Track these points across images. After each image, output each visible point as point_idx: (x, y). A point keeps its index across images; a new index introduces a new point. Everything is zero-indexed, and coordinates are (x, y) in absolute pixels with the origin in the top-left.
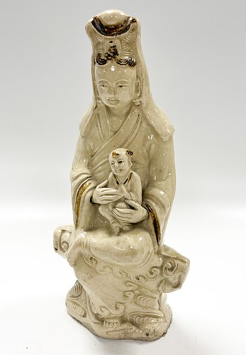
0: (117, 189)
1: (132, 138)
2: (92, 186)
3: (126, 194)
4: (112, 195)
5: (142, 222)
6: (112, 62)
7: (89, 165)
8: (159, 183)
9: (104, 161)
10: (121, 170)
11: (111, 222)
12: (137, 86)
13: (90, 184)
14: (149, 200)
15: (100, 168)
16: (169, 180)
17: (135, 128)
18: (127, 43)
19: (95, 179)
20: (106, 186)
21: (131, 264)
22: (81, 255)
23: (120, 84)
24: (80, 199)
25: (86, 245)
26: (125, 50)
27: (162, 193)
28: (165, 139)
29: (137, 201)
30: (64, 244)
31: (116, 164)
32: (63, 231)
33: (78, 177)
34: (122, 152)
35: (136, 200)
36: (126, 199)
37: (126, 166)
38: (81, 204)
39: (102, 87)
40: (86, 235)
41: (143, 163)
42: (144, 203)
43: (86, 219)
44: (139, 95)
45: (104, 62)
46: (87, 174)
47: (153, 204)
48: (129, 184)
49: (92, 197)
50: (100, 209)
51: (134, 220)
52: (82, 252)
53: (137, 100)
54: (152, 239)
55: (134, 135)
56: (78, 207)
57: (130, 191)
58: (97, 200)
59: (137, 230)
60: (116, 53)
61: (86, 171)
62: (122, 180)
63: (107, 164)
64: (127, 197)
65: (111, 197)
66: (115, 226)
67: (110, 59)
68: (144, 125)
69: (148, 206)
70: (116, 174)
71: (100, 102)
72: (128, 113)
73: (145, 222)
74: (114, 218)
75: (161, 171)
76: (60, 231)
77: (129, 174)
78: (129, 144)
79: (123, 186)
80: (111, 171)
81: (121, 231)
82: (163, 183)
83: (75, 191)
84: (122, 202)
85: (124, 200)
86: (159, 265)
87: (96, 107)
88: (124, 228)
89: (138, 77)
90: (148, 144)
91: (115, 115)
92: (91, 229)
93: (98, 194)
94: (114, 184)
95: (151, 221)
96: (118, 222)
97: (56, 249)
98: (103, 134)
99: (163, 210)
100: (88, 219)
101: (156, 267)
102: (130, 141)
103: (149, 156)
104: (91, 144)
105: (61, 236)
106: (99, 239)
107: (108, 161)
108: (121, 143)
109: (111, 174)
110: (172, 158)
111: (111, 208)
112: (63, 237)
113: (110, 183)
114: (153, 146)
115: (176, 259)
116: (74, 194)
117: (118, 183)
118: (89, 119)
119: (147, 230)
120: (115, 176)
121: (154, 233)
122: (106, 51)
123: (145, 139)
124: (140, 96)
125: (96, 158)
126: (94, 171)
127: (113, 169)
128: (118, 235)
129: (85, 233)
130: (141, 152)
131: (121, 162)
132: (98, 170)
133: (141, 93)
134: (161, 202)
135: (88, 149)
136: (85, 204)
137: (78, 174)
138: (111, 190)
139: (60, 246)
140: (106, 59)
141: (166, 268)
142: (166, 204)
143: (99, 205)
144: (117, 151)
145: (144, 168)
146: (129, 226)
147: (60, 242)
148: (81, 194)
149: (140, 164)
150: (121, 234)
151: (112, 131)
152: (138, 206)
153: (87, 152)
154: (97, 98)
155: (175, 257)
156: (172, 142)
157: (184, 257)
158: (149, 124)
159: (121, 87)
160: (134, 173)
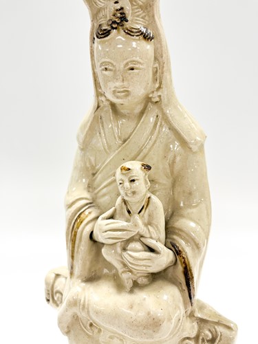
0: (128, 221)
1: (148, 147)
2: (93, 215)
3: (142, 229)
4: (120, 230)
5: (165, 270)
6: (119, 31)
7: (90, 187)
8: (189, 211)
9: (110, 180)
10: (134, 193)
11: (120, 271)
12: (155, 73)
13: (90, 213)
14: (175, 237)
15: (105, 190)
16: (203, 206)
17: (152, 133)
18: (141, 7)
19: (98, 207)
20: (112, 217)
21: (152, 340)
22: (76, 318)
23: (131, 66)
24: (75, 235)
25: (84, 306)
26: (138, 16)
27: (192, 224)
28: (195, 148)
29: (158, 240)
30: (58, 295)
31: (127, 184)
32: (58, 276)
33: (73, 203)
34: (136, 166)
35: (156, 238)
36: (142, 236)
37: (142, 186)
38: (77, 242)
39: (104, 72)
40: (84, 289)
41: (164, 182)
42: (169, 240)
43: (84, 264)
44: (157, 85)
45: (106, 33)
46: (86, 199)
47: (182, 244)
48: (145, 213)
49: (92, 232)
50: (103, 250)
51: (155, 269)
52: (79, 314)
53: (156, 94)
54: (183, 296)
55: (151, 143)
56: (73, 247)
57: (149, 224)
58: (99, 237)
59: (159, 283)
60: (124, 18)
61: (86, 195)
62: (135, 208)
63: (114, 185)
64: (143, 233)
65: (120, 233)
66: (126, 277)
67: (116, 28)
68: (165, 129)
69: (173, 245)
70: (126, 198)
71: (103, 99)
72: (142, 113)
73: (171, 270)
74: (125, 265)
75: (190, 194)
76: (53, 276)
77: (146, 199)
78: (145, 156)
79: (137, 217)
80: (119, 194)
81: (136, 285)
82: (194, 210)
83: (70, 223)
84: (136, 241)
85: (139, 238)
86: (193, 335)
87: (98, 107)
88: (139, 281)
89: (156, 59)
90: (170, 156)
91: (123, 116)
92: (92, 278)
93: (100, 229)
94: (122, 214)
95: (180, 268)
96: (131, 271)
97: (48, 300)
98: (107, 143)
99: (197, 251)
100: (88, 263)
101: (188, 338)
102: (145, 151)
103: (172, 172)
104: (92, 159)
105: (54, 282)
106: (102, 297)
107: (115, 181)
108: (133, 155)
109: (119, 200)
110: (204, 176)
111: (119, 250)
112: (56, 284)
113: (117, 212)
114: (178, 159)
115: (218, 323)
116: (68, 228)
117: (129, 212)
118: (89, 124)
119: (174, 282)
120: (125, 202)
121: (185, 287)
122: (109, 16)
123: (167, 149)
124: (159, 88)
125: (99, 177)
126: (96, 194)
127: (122, 192)
128: (131, 291)
129: (84, 284)
130: (161, 167)
131: (133, 181)
132: (101, 194)
133: (161, 83)
134: (193, 240)
135: (88, 165)
136: (83, 243)
137: (74, 199)
138: (119, 223)
139: (52, 296)
140: (109, 28)
141: (203, 340)
142: (201, 242)
143: (103, 244)
144: (128, 165)
145: (165, 189)
146: (147, 277)
147: (52, 292)
148: (78, 228)
149: (159, 183)
150: (136, 290)
151: (120, 138)
152: (160, 246)
153: (87, 168)
154: (99, 94)
155: (217, 321)
156: (204, 153)
157: (229, 321)
158: (172, 129)
159: (132, 69)
160: (153, 197)
